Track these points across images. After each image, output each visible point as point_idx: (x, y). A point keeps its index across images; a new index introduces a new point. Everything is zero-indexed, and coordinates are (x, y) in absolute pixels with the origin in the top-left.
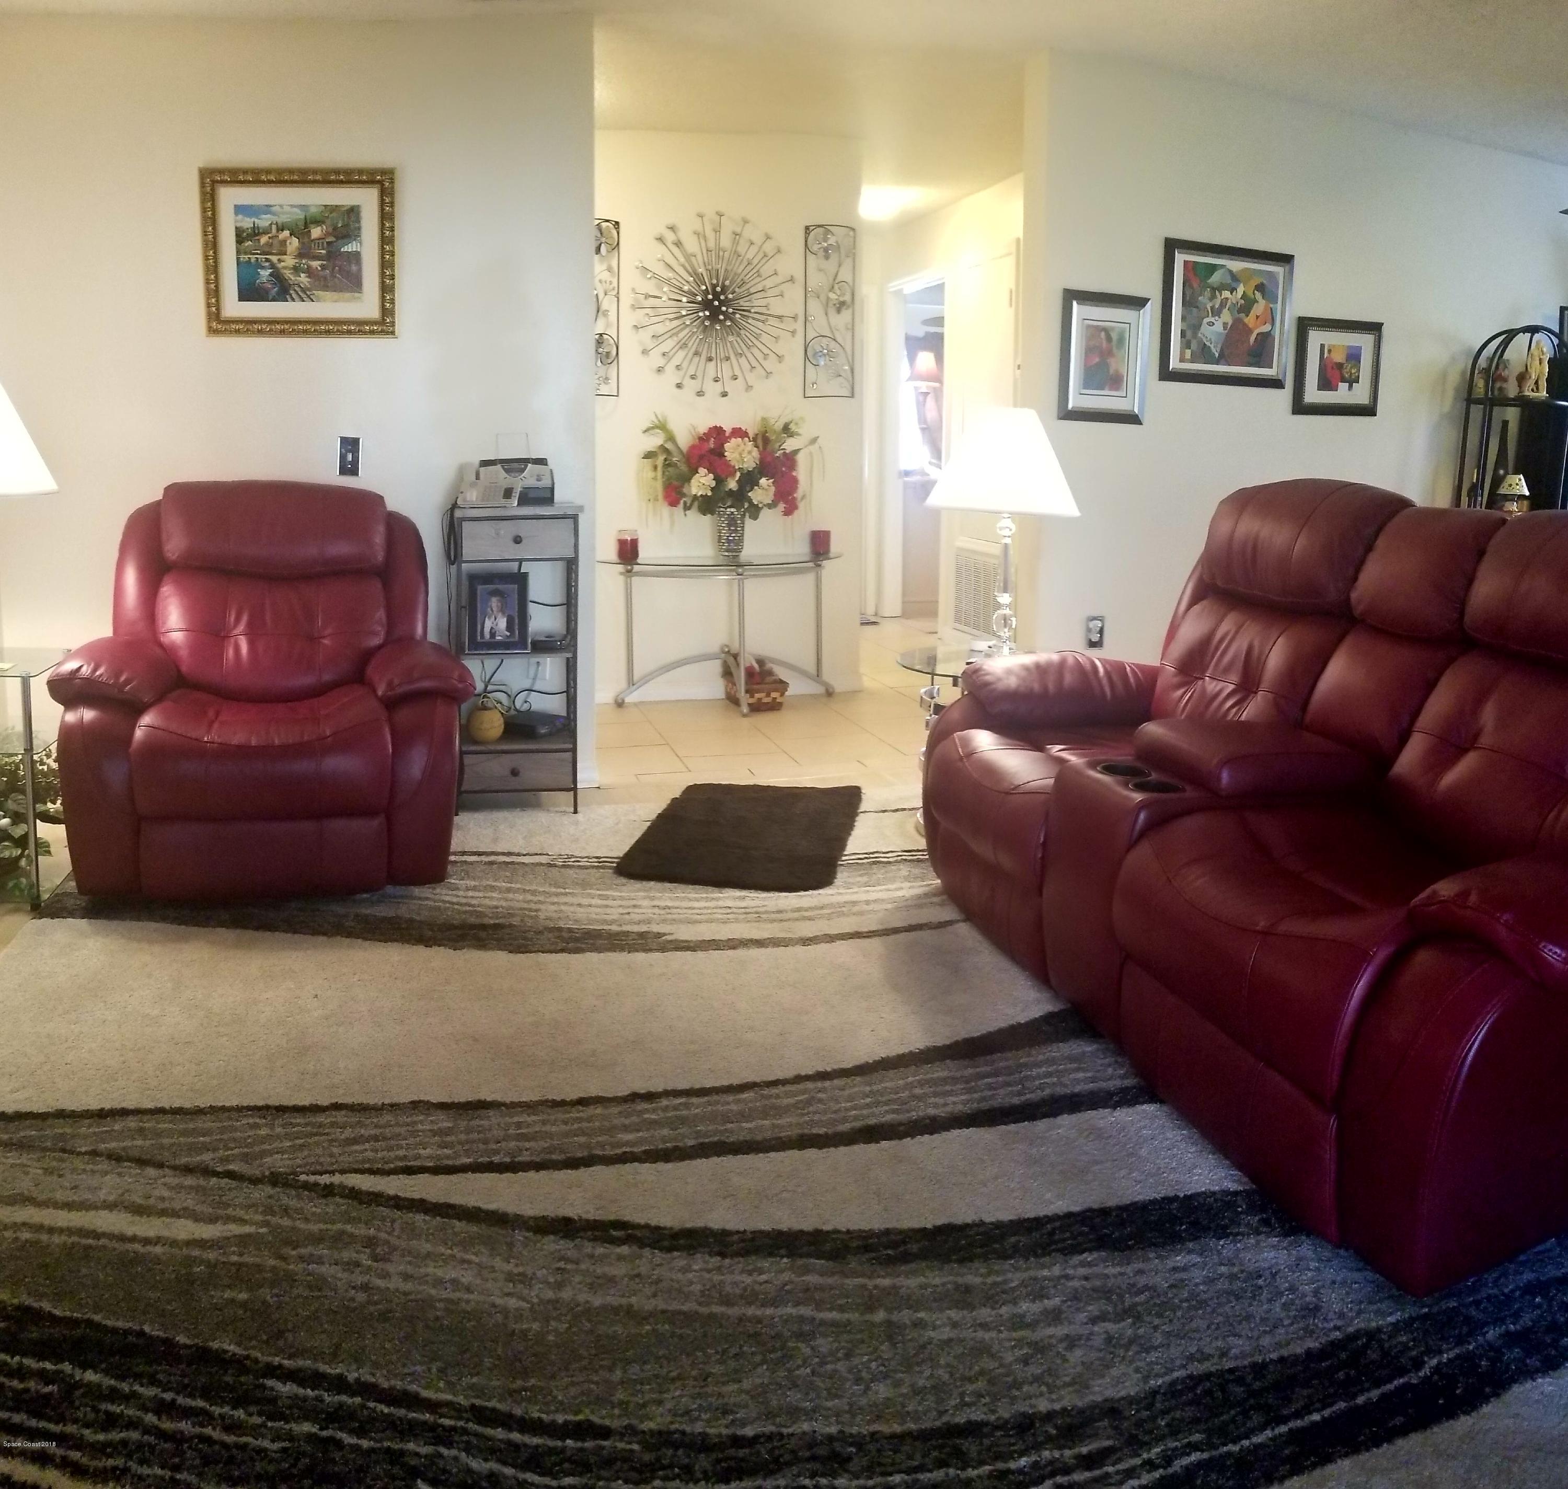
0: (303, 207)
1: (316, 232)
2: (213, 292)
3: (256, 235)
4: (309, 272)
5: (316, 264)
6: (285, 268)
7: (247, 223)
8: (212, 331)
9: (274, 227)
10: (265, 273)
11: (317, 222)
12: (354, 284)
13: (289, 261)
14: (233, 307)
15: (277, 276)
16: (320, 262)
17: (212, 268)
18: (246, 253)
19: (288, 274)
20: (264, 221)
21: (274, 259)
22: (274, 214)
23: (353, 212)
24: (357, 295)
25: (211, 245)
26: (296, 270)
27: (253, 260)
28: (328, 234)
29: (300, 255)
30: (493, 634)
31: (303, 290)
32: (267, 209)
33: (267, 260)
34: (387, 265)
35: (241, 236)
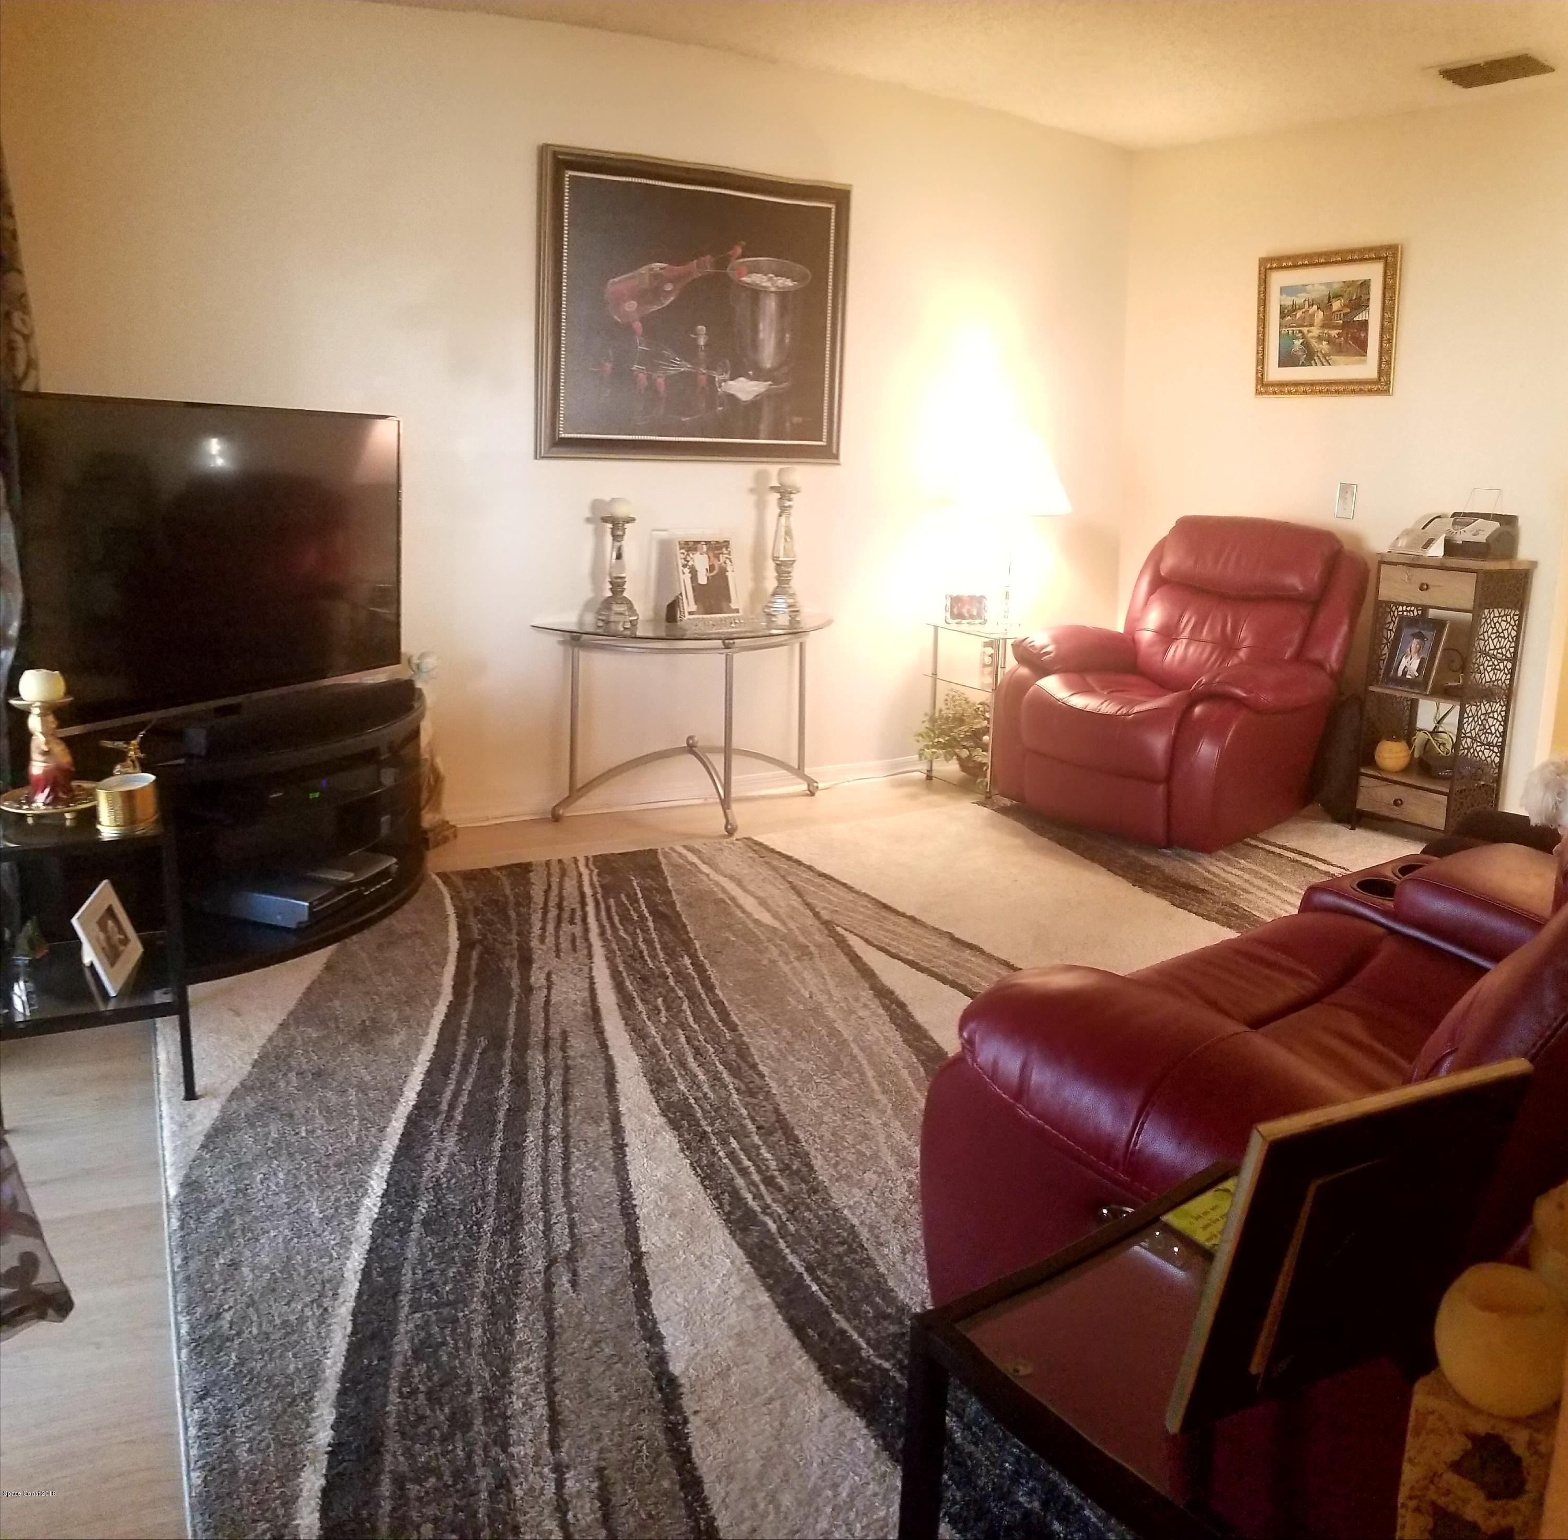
0: (1328, 285)
1: (1336, 305)
2: (1261, 361)
3: (1294, 311)
4: (1330, 341)
5: (1334, 333)
6: (1312, 337)
7: (1288, 301)
8: (1258, 393)
9: (1307, 303)
10: (1298, 343)
11: (1338, 296)
12: (1361, 347)
13: (1315, 331)
14: (1275, 373)
15: (1306, 345)
16: (1338, 331)
17: (1262, 341)
18: (1286, 327)
19: (1314, 343)
20: (1299, 300)
21: (1305, 330)
22: (1307, 292)
23: (1365, 285)
24: (1363, 358)
25: (1262, 322)
26: (1320, 338)
27: (1290, 332)
28: (1345, 306)
29: (1323, 326)
30: (1404, 673)
31: (1325, 356)
32: (1303, 288)
33: (1300, 332)
34: (1387, 331)
35: (1284, 313)
